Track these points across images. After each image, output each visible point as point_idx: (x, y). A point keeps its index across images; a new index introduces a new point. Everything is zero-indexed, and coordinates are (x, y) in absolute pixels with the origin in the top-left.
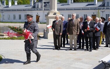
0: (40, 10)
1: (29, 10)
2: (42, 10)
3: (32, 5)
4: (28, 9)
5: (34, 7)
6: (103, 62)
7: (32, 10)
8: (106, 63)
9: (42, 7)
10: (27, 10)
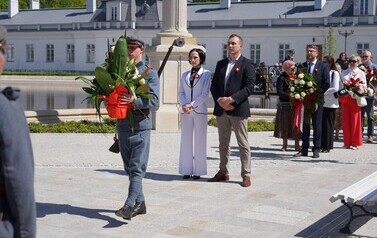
0: (122, 28)
1: (82, 29)
2: (130, 27)
3: (95, 9)
4: (81, 24)
5: (101, 17)
6: (343, 201)
7: (92, 29)
8: (355, 205)
9: (129, 18)
10: (76, 29)
